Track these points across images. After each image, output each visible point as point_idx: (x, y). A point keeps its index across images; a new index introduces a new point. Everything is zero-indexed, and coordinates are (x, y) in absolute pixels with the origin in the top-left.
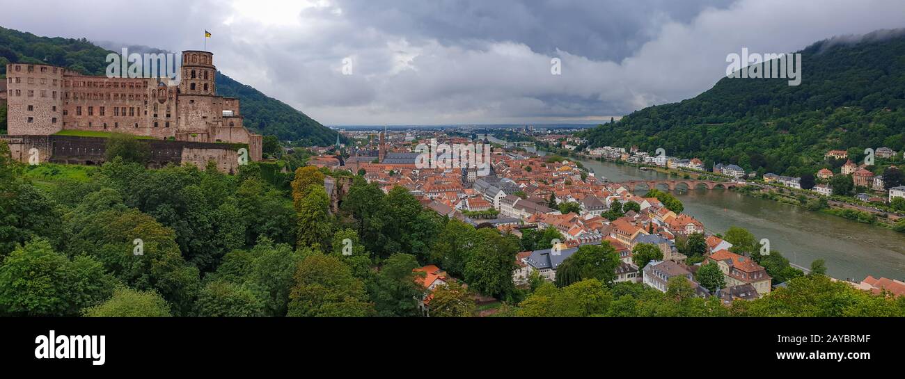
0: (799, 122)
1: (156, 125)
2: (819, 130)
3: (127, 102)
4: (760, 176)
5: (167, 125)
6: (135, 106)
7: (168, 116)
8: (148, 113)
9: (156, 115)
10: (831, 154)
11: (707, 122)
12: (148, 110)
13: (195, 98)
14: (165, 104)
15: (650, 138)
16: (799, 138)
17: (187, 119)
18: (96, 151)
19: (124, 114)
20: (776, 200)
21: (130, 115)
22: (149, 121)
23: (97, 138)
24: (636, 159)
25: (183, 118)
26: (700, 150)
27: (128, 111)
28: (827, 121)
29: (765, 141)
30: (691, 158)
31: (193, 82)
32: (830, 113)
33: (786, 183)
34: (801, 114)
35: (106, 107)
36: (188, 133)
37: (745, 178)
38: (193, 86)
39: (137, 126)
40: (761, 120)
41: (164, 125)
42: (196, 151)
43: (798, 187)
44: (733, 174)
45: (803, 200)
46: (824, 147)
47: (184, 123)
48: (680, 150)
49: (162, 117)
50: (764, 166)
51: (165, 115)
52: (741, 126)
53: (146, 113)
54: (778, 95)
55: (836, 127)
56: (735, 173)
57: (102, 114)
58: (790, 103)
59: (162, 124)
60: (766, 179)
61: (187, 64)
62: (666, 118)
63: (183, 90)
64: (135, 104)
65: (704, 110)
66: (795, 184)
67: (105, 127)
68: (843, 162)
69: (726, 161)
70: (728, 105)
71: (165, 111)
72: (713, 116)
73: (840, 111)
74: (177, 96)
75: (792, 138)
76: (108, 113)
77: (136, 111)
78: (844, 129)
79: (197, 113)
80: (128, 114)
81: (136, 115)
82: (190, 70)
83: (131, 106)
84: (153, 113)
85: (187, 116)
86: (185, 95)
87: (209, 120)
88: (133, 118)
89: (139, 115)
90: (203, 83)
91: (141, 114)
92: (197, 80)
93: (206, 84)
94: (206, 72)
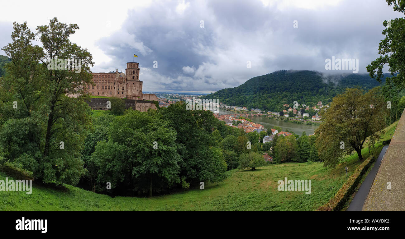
0: (274, 96)
1: (118, 93)
2: (280, 98)
3: (108, 84)
4: (266, 112)
5: (123, 93)
6: (111, 85)
7: (123, 89)
8: (115, 88)
9: (118, 89)
10: (285, 106)
11: (245, 95)
12: (116, 87)
13: (135, 82)
14: (122, 84)
15: (227, 100)
16: (275, 101)
17: (131, 90)
18: (102, 104)
19: (106, 89)
20: (274, 119)
22: (116, 91)
23: (101, 99)
24: (223, 107)
25: (130, 90)
26: (244, 104)
27: (108, 88)
28: (282, 96)
29: (265, 101)
30: (242, 107)
31: (133, 75)
32: (282, 93)
33: (275, 114)
34: (274, 93)
35: (99, 86)
36: (133, 96)
37: (262, 113)
38: (133, 77)
39: (111, 93)
40: (262, 95)
41: (122, 93)
42: (141, 104)
43: (279, 115)
44: (258, 111)
45: (282, 119)
46: (282, 103)
47: (130, 92)
48: (237, 104)
49: (121, 90)
50: (267, 109)
51: (122, 89)
52: (256, 96)
54: (267, 87)
55: (284, 97)
56: (259, 111)
57: (98, 88)
58: (271, 90)
59: (121, 93)
60: (268, 113)
61: (131, 68)
62: (231, 93)
63: (129, 79)
64: (110, 85)
65: (243, 91)
66: (278, 114)
67: (99, 94)
68: (288, 108)
69: (255, 108)
70: (251, 90)
71: (122, 87)
72: (247, 93)
73: (285, 93)
74: (126, 81)
75: (273, 101)
76: (100, 88)
77: (111, 87)
78: (287, 98)
79: (135, 88)
80: (108, 89)
81: (111, 89)
82: (132, 71)
83: (109, 85)
84: (117, 88)
85: (131, 89)
86: (131, 81)
87: (139, 91)
88: (110, 90)
89: (112, 89)
90: (137, 76)
91: (113, 89)
92: (135, 75)
93: (138, 77)
94: (138, 72)
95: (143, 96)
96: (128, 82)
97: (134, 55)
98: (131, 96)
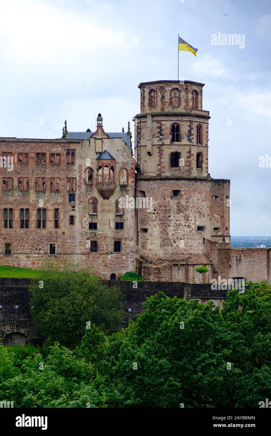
1: (94, 246)
3: (32, 196)
5: (117, 246)
6: (48, 206)
7: (119, 226)
8: (77, 220)
9: (93, 226)
12: (77, 214)
13: (182, 186)
14: (113, 199)
17: (164, 231)
19: (24, 224)
21: (39, 227)
22: (78, 239)
27: (33, 218)
31: (174, 149)
36: (175, 264)
38: (175, 158)
39: (52, 250)
41: (111, 248)
47: (158, 242)
49: (107, 230)
51: (113, 225)
53: (72, 220)
59: (107, 245)
61: (158, 110)
64: (49, 202)
71: (111, 216)
74: (137, 181)
77: (50, 215)
79: (187, 218)
80: (33, 224)
81: (50, 225)
82: (167, 124)
83: (40, 206)
84: (87, 220)
85: (164, 225)
86: (160, 178)
87: (208, 234)
88: (44, 232)
89: (57, 226)
90: (195, 151)
91: (61, 224)
92: (182, 147)
93: (199, 155)
94: (199, 128)
95: (234, 262)
96: (144, 185)
97: (181, 41)
98: (161, 260)
